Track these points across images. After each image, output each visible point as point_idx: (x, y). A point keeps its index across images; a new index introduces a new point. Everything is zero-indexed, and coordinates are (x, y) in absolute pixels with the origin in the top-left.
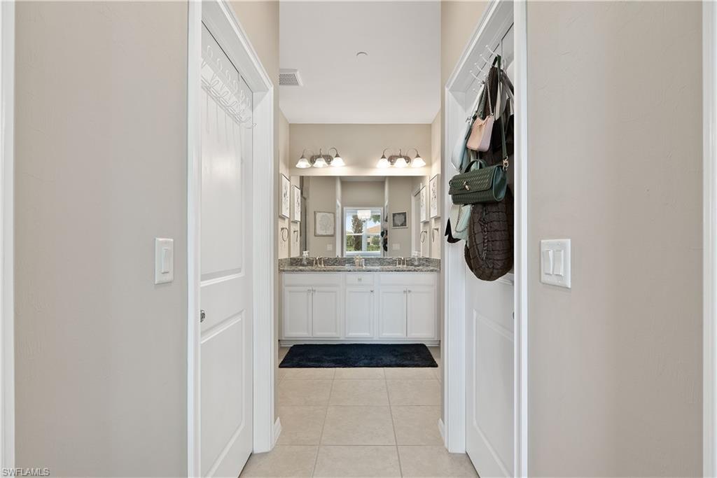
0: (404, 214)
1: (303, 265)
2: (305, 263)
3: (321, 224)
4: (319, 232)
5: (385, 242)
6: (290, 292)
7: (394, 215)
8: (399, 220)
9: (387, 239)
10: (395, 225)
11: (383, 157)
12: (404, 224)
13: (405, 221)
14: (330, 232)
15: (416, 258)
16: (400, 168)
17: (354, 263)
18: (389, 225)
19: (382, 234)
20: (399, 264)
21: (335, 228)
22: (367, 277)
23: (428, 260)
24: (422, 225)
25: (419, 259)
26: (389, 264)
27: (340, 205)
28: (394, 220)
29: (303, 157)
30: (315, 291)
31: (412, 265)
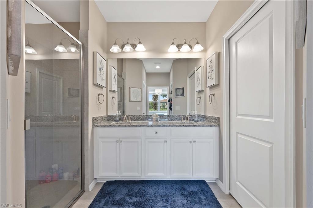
0: (183, 89)
1: (116, 121)
2: (118, 119)
3: (133, 94)
4: (132, 99)
5: (171, 105)
6: (103, 142)
7: (176, 89)
8: (179, 92)
9: (172, 103)
10: (177, 95)
11: (173, 44)
12: (182, 94)
13: (183, 93)
14: (139, 99)
15: (196, 116)
16: (185, 53)
17: (152, 118)
18: (173, 96)
19: (169, 101)
20: (184, 120)
21: (142, 97)
22: (162, 131)
23: (204, 117)
24: (196, 93)
25: (198, 116)
26: (177, 119)
27: (145, 85)
28: (176, 92)
29: (115, 44)
30: (122, 141)
31: (193, 120)
